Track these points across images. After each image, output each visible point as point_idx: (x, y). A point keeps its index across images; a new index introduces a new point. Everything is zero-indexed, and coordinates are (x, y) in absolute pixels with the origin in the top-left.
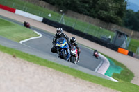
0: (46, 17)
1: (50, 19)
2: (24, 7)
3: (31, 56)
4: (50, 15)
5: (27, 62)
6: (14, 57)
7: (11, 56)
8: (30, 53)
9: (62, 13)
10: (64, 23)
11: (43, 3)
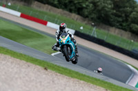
0: (78, 30)
1: (82, 32)
2: (56, 20)
3: (63, 68)
4: (82, 28)
5: (59, 74)
6: (46, 69)
7: (43, 68)
9: (94, 26)
10: (96, 36)
11: (75, 16)
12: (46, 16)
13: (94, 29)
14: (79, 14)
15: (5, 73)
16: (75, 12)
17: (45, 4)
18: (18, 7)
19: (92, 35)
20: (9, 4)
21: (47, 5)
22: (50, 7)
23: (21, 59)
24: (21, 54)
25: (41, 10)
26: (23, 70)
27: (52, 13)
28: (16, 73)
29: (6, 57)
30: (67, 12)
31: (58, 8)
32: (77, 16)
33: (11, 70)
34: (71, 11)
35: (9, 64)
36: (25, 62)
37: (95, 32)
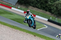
0: (49, 19)
1: (51, 20)
2: (40, 14)
3: (42, 36)
4: (51, 18)
5: (41, 38)
6: (35, 36)
7: (34, 36)
8: (42, 34)
9: (56, 17)
10: (57, 22)
11: (48, 13)
12: (35, 13)
13: (56, 18)
14: (50, 12)
15: (17, 38)
16: (48, 11)
17: (35, 7)
18: (23, 9)
19: (55, 21)
20: (19, 7)
21: (36, 8)
22: (37, 9)
23: (24, 32)
24: (24, 29)
25: (33, 10)
26: (25, 36)
27: (38, 11)
28: (22, 37)
29: (17, 31)
30: (45, 11)
31: (41, 9)
32: (49, 13)
33: (19, 36)
34: (46, 10)
35: (19, 34)
36: (26, 33)
37: (57, 20)
